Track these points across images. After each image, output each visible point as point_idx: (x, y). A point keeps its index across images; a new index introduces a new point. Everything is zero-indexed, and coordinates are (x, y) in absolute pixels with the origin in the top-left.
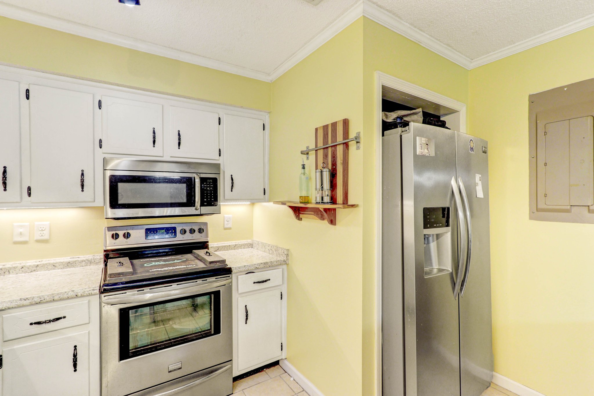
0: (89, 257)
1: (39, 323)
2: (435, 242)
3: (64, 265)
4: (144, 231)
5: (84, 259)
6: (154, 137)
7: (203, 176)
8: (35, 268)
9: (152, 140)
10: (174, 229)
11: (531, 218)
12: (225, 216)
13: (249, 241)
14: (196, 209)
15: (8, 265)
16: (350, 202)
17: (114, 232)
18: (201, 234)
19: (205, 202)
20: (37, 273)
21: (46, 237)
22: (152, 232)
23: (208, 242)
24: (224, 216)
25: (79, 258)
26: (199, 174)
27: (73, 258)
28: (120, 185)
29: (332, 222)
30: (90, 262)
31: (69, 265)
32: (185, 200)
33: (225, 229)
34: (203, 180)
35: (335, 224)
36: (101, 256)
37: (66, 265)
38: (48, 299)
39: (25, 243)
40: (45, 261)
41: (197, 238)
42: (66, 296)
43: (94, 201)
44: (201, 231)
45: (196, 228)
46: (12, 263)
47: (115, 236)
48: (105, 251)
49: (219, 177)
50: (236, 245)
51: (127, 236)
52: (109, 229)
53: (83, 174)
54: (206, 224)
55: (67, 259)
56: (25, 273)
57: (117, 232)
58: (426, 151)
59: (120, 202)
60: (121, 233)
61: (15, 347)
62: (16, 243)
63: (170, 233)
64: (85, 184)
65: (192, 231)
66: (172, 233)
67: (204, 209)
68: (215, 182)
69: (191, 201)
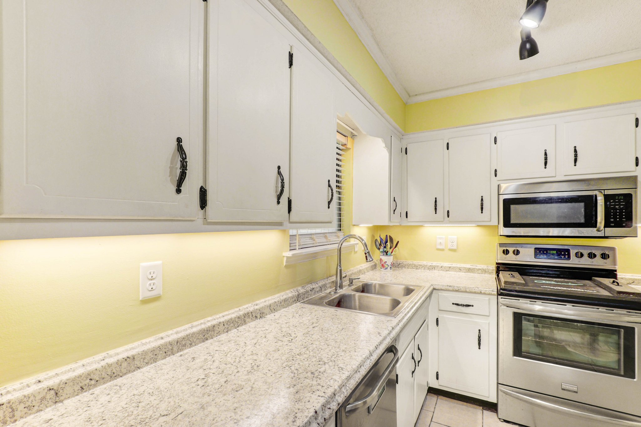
0: (484, 267)
1: (457, 305)
3: (466, 270)
4: (533, 250)
5: (481, 268)
6: (546, 159)
7: (607, 192)
8: (448, 269)
9: (543, 161)
10: (568, 251)
14: (598, 230)
15: (434, 264)
17: (505, 249)
18: (605, 261)
19: (612, 222)
20: (450, 272)
21: (455, 247)
22: (542, 252)
23: (616, 271)
25: (476, 266)
26: (603, 191)
27: (472, 266)
28: (512, 207)
30: (485, 271)
31: (469, 270)
32: (582, 221)
34: (607, 198)
36: (493, 267)
37: (467, 270)
38: (463, 290)
39: (443, 250)
40: (454, 265)
41: (598, 263)
42: (474, 291)
43: (491, 221)
44: (604, 256)
45: (598, 253)
46: (436, 263)
47: (506, 252)
48: (497, 264)
49: (636, 192)
51: (517, 253)
52: (501, 245)
53: (482, 200)
54: (613, 249)
55: (468, 266)
56: (443, 271)
57: (508, 248)
59: (512, 222)
60: (511, 250)
61: (445, 316)
62: (438, 249)
63: (563, 255)
64: (484, 207)
65: (592, 256)
66: (564, 255)
67: (610, 231)
68: (628, 199)
69: (590, 221)
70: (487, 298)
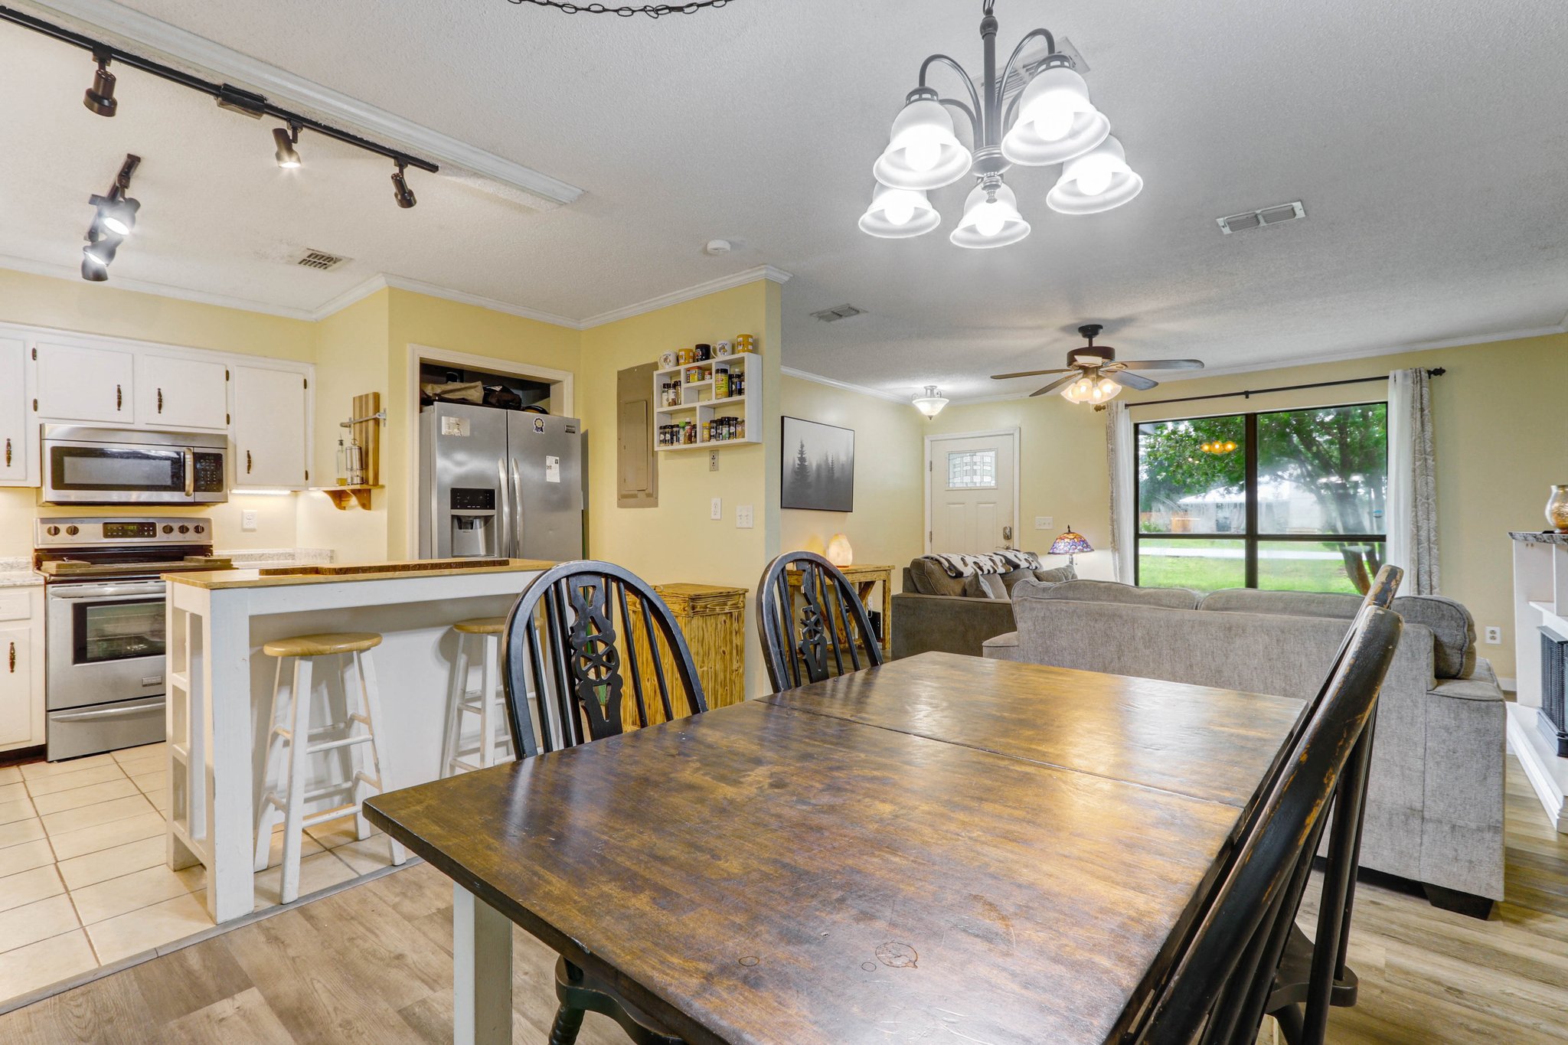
0: (9, 558)
2: (483, 529)
4: (101, 525)
6: (120, 398)
7: (197, 450)
9: (116, 401)
10: (153, 525)
11: (620, 506)
12: (245, 511)
13: (289, 550)
14: (187, 495)
16: (380, 483)
17: (53, 526)
18: (199, 535)
19: (203, 485)
23: (211, 546)
24: (243, 513)
26: (192, 448)
28: (67, 460)
29: (366, 505)
32: (169, 482)
33: (245, 530)
34: (198, 457)
35: (370, 509)
36: (29, 558)
41: (191, 539)
43: (26, 479)
44: (198, 530)
45: (191, 526)
47: (54, 531)
48: (36, 550)
49: (226, 454)
50: (263, 555)
51: (73, 531)
52: (44, 521)
53: (9, 445)
54: (208, 521)
57: (57, 525)
58: (456, 430)
59: (67, 480)
60: (63, 527)
63: (146, 531)
64: (12, 456)
65: (183, 530)
66: (148, 530)
67: (200, 496)
68: (217, 459)
69: (178, 484)
70: (26, 591)
